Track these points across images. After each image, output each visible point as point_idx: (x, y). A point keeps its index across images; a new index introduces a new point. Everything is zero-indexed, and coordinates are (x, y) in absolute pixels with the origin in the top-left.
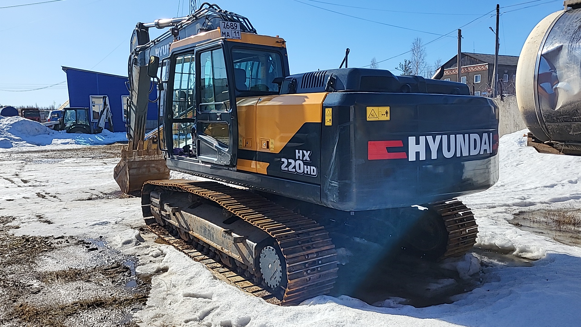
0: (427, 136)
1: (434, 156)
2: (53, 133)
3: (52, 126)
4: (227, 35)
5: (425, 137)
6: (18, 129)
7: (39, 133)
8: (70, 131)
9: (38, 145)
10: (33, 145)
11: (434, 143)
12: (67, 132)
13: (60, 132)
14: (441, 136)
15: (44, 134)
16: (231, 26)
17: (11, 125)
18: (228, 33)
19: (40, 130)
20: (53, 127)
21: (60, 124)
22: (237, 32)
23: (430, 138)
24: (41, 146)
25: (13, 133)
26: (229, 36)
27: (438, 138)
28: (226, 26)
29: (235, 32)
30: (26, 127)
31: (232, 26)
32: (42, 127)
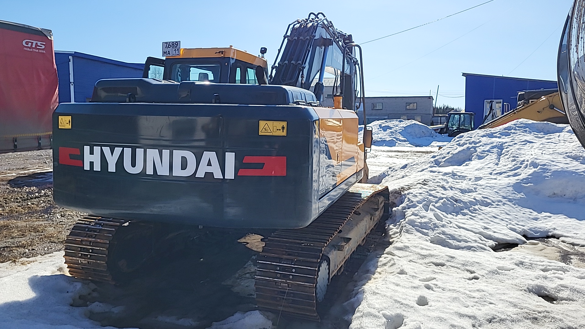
0: (103, 147)
1: (112, 168)
2: (436, 136)
3: (438, 129)
4: (168, 54)
5: (100, 147)
6: (408, 132)
7: (425, 136)
8: (452, 135)
9: (416, 146)
10: (412, 146)
11: (112, 155)
12: (449, 136)
13: (443, 136)
14: (122, 148)
15: (429, 137)
16: (172, 45)
17: (404, 128)
18: (169, 51)
19: (426, 133)
20: (439, 131)
21: (445, 128)
22: (177, 49)
23: (107, 150)
24: (418, 148)
25: (403, 134)
26: (169, 54)
27: (118, 150)
28: (168, 46)
29: (175, 50)
30: (415, 130)
31: (174, 45)
32: (429, 130)
